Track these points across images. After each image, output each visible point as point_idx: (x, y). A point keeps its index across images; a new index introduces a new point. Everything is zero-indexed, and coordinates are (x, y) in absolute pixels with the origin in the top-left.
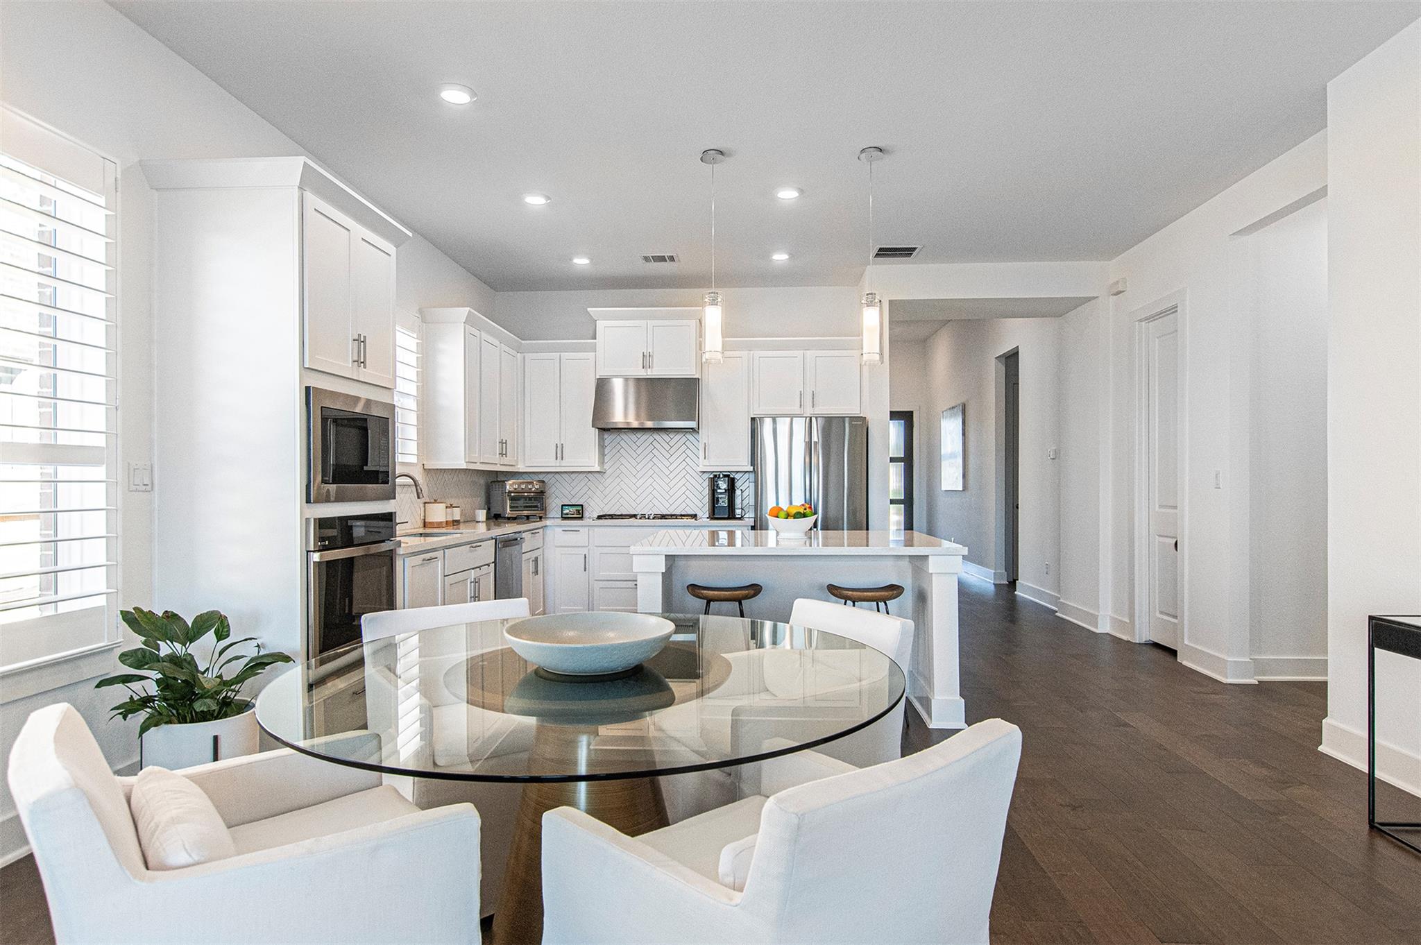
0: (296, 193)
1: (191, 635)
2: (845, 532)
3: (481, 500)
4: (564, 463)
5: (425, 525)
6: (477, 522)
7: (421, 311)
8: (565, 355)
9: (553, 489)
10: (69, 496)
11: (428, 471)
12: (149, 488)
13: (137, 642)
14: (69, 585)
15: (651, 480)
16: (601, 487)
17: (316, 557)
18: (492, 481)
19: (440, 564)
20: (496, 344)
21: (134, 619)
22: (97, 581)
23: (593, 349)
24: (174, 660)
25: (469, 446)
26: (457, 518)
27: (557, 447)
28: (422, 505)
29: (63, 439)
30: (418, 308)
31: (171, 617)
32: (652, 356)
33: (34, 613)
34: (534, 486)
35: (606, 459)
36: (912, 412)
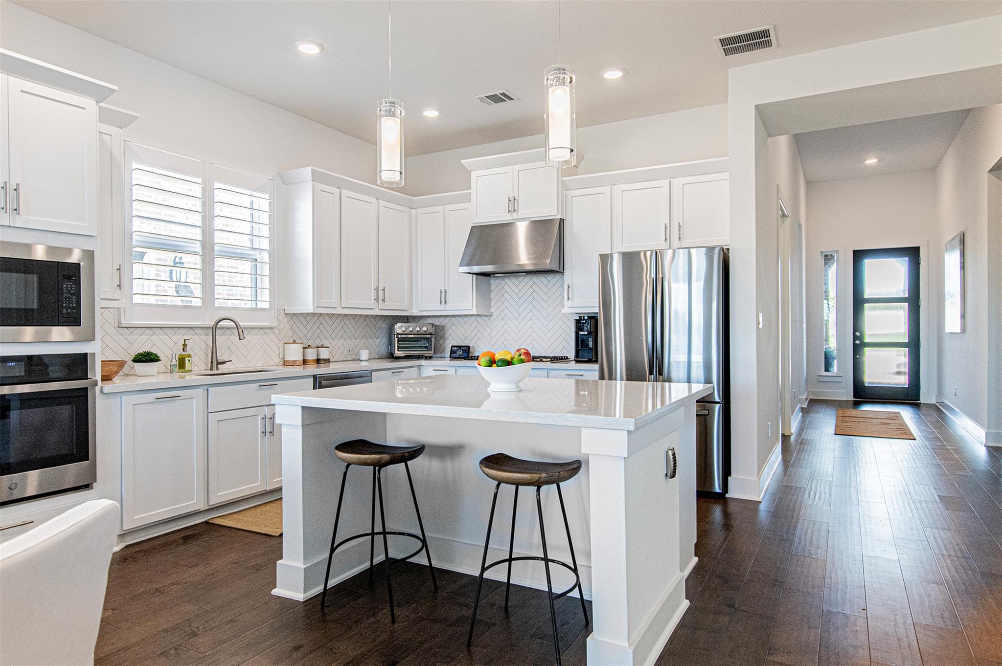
2: (618, 382)
4: (448, 307)
5: (284, 363)
6: (361, 360)
7: (280, 175)
8: (448, 207)
9: (450, 331)
11: (290, 315)
16: (488, 329)
23: (468, 198)
27: (441, 292)
28: (281, 345)
32: (518, 200)
34: (425, 329)
35: (493, 303)
36: (918, 248)
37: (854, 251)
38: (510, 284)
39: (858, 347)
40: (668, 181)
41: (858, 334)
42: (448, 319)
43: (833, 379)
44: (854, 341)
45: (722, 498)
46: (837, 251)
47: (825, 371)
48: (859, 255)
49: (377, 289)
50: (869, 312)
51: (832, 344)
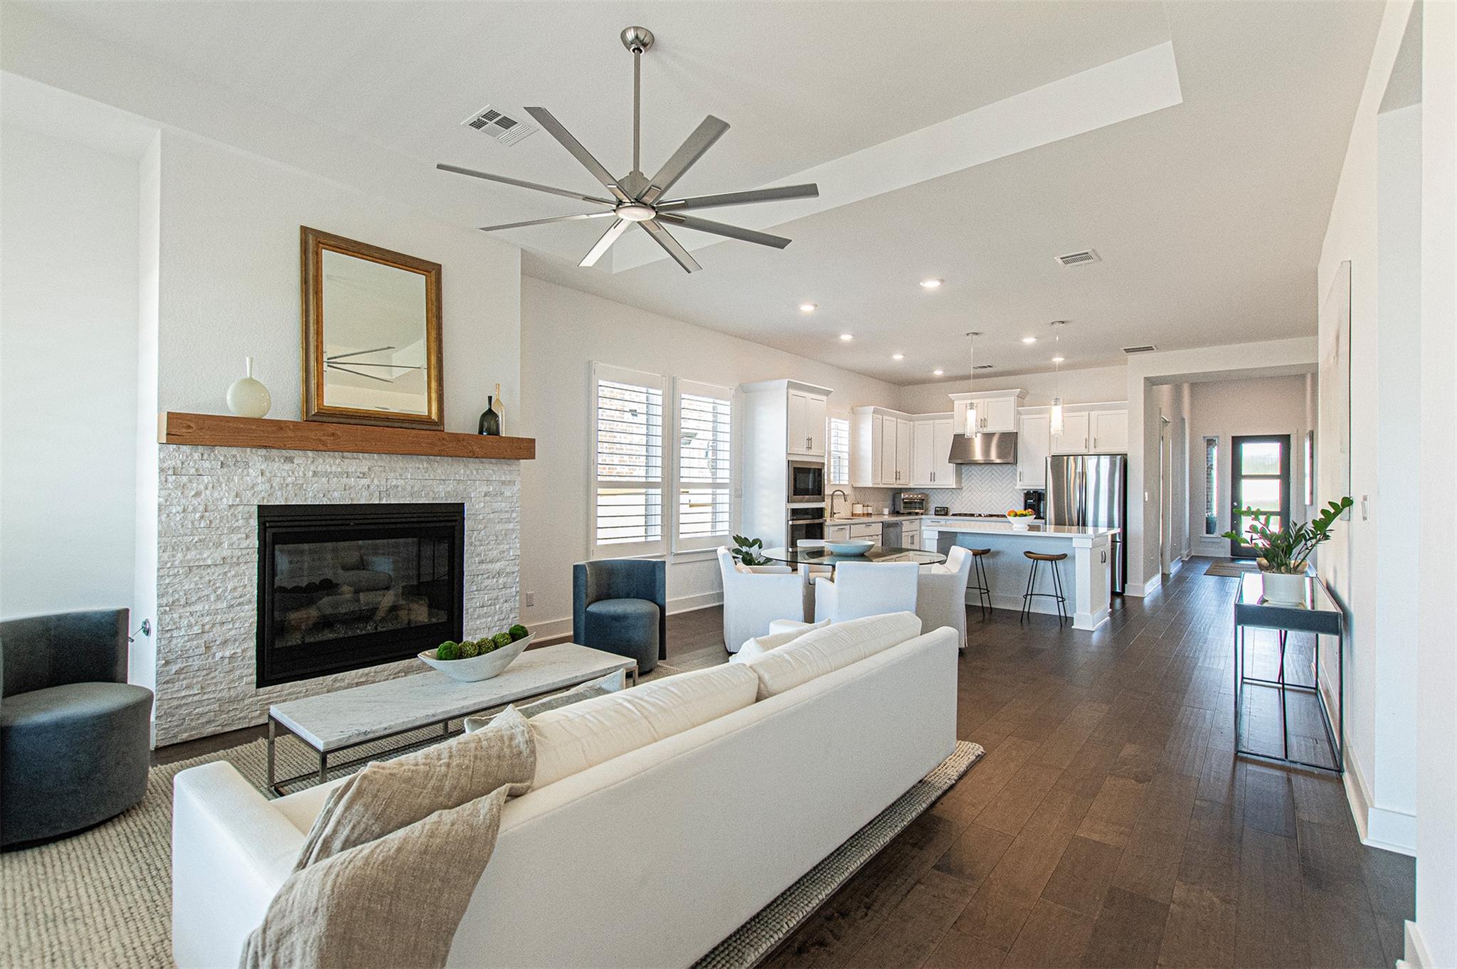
0: (786, 390)
1: (751, 545)
3: (889, 502)
4: (935, 483)
5: (853, 515)
6: (884, 514)
7: (852, 409)
8: (937, 421)
9: (931, 498)
10: (719, 499)
11: (855, 488)
12: (741, 496)
13: (737, 546)
14: (719, 526)
15: (990, 494)
16: (959, 497)
17: (790, 523)
18: (896, 492)
19: (848, 531)
20: (892, 422)
21: (737, 539)
22: (726, 526)
23: (952, 417)
24: (747, 553)
25: (874, 475)
26: (870, 512)
27: (931, 474)
29: (719, 481)
30: (850, 408)
31: (746, 539)
32: (987, 420)
33: (709, 534)
34: (920, 496)
35: (963, 481)
36: (1289, 436)
37: (1233, 437)
38: (975, 469)
39: (1236, 516)
40: (1087, 413)
41: (1235, 504)
42: (930, 490)
43: (1214, 540)
44: (1232, 509)
45: (1121, 595)
46: (1218, 437)
47: (1207, 533)
48: (1237, 441)
49: (896, 472)
50: (1245, 484)
51: (1215, 512)
